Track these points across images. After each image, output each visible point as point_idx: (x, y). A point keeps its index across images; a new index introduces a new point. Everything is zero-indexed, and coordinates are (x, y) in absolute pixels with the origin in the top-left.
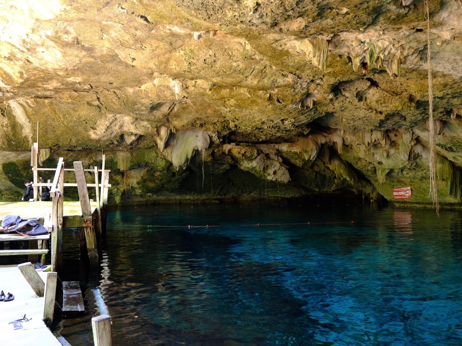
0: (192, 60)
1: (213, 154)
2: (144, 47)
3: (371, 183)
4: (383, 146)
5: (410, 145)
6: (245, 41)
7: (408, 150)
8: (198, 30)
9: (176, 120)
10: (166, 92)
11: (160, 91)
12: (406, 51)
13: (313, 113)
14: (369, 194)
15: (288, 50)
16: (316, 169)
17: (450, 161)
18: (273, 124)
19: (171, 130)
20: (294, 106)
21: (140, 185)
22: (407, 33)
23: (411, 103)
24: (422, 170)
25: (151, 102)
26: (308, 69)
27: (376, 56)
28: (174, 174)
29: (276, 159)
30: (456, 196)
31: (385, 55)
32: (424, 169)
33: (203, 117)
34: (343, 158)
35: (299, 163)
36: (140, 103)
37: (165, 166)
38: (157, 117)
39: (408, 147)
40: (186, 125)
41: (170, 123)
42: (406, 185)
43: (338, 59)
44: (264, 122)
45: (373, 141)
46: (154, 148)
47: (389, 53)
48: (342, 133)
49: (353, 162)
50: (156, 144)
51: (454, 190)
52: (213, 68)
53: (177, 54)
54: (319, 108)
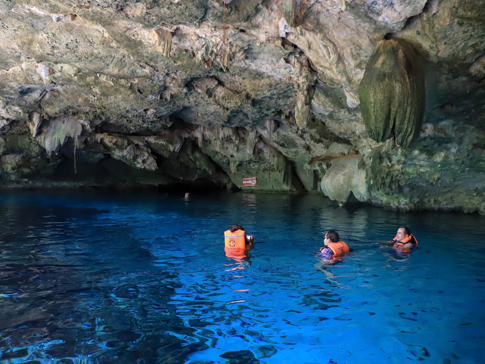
0: (54, 43)
1: (86, 142)
2: (5, 27)
3: (227, 175)
4: (234, 141)
5: (255, 141)
6: (103, 29)
7: (253, 146)
8: (56, 13)
9: (48, 107)
10: (33, 77)
11: (28, 75)
12: (234, 48)
13: (171, 106)
14: (226, 184)
15: (141, 41)
16: (181, 160)
17: (284, 156)
18: (137, 113)
19: (43, 117)
20: (154, 97)
21: (15, 171)
22: (233, 32)
23: (248, 100)
24: (264, 163)
25: (20, 86)
26: (160, 61)
27: (210, 49)
28: (48, 161)
29: (146, 150)
30: (287, 184)
31: (217, 50)
32: (266, 162)
33: (75, 106)
34: (203, 152)
35: (166, 154)
36: (9, 86)
37: (39, 151)
38: (28, 103)
39: (253, 143)
40: (58, 113)
41: (42, 110)
42: (252, 175)
43: (184, 53)
44: (128, 111)
45: (226, 136)
46: (28, 134)
47: (221, 48)
48: (202, 129)
49: (212, 155)
50: (29, 130)
51: (286, 179)
52: (76, 54)
53: (40, 37)
54: (177, 102)
